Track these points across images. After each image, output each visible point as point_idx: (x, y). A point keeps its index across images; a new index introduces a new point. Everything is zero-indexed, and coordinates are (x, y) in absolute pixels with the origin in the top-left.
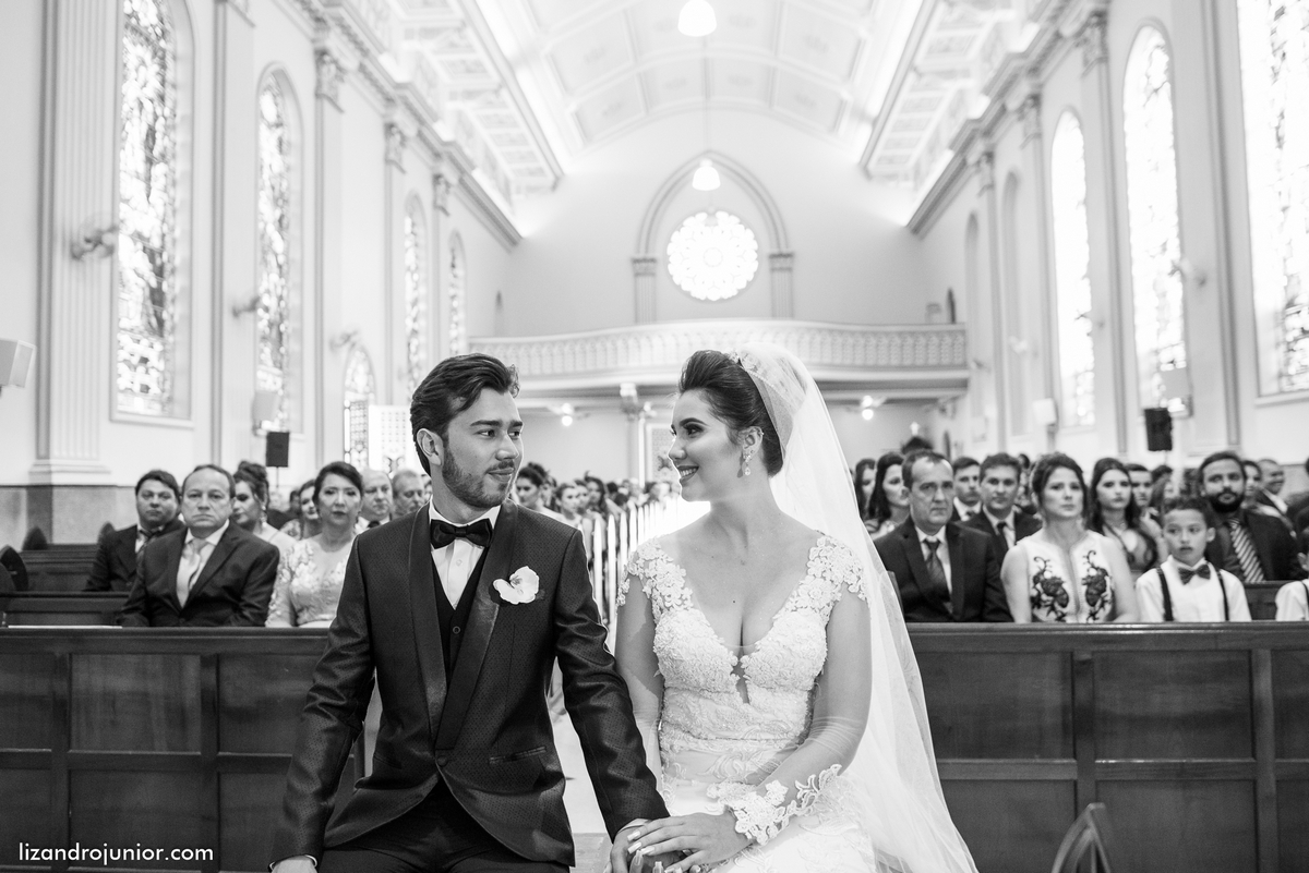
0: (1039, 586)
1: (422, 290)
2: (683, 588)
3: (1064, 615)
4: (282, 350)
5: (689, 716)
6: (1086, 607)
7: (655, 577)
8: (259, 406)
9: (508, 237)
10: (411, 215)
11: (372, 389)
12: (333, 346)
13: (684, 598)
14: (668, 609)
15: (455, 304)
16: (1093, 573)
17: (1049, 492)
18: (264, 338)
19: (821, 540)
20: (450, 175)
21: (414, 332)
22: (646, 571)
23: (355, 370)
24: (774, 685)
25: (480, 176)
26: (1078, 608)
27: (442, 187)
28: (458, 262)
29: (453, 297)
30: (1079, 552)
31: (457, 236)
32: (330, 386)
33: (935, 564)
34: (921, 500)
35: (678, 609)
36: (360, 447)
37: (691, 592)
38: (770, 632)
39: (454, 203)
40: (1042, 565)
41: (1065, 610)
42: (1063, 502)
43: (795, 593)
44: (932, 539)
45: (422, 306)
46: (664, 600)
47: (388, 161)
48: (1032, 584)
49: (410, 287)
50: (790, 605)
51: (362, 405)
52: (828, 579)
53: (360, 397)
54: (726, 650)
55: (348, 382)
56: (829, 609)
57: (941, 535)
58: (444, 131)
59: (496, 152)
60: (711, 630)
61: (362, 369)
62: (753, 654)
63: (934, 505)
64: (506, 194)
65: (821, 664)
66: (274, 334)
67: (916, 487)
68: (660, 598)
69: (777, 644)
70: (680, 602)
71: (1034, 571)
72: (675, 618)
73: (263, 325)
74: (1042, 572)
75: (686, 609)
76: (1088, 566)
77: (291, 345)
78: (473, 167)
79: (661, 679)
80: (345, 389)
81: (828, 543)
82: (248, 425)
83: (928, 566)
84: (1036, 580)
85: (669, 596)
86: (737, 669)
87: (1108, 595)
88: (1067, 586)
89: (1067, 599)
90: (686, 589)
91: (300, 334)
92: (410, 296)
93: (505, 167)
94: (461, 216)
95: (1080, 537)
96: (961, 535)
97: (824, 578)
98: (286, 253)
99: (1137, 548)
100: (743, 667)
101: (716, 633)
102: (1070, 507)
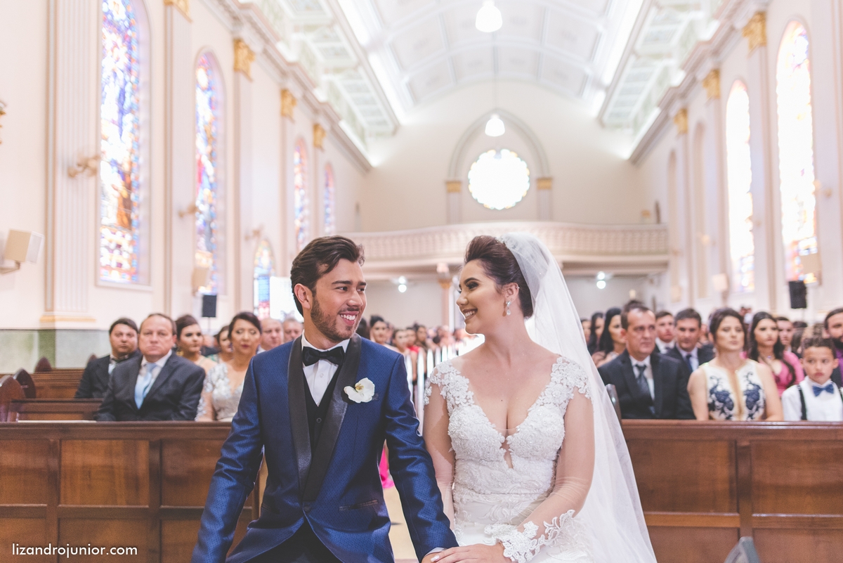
0: (713, 396)
1: (307, 201)
2: (467, 392)
3: (730, 416)
4: (213, 240)
5: (473, 478)
6: (746, 411)
7: (448, 384)
8: (197, 277)
9: (363, 166)
10: (299, 151)
11: (273, 266)
12: (247, 238)
13: (468, 398)
14: (458, 405)
15: (329, 210)
16: (751, 387)
17: (721, 333)
18: (201, 232)
19: (559, 359)
20: (325, 125)
21: (301, 230)
22: (443, 381)
23: (262, 254)
24: (530, 456)
25: (344, 125)
26: (740, 411)
27: (319, 133)
28: (331, 183)
29: (327, 206)
30: (741, 374)
31: (329, 167)
32: (245, 264)
33: (643, 381)
34: (634, 337)
35: (465, 405)
36: (264, 304)
37: (473, 394)
38: (526, 420)
39: (327, 143)
40: (715, 382)
41: (732, 412)
42: (730, 339)
43: (542, 394)
44: (641, 364)
45: (306, 212)
46: (455, 400)
47: (283, 115)
48: (709, 395)
49: (298, 199)
50: (539, 402)
51: (266, 277)
52: (565, 384)
53: (264, 271)
54: (497, 432)
55: (257, 261)
56: (565, 405)
57: (647, 361)
58: (321, 95)
59: (356, 109)
60: (487, 420)
61: (266, 253)
62: (515, 434)
63: (642, 341)
64: (362, 137)
65: (561, 441)
66: (207, 229)
67: (630, 329)
68: (452, 399)
69: (530, 427)
70: (465, 401)
71: (710, 386)
72: (462, 411)
73: (200, 223)
74: (715, 387)
75: (470, 405)
76: (747, 383)
77: (218, 237)
78: (340, 119)
79: (454, 454)
80: (255, 266)
81: (564, 361)
82: (189, 290)
83: (638, 382)
84: (712, 392)
85: (458, 397)
86: (504, 445)
87: (761, 402)
88: (733, 397)
89: (733, 405)
90: (470, 392)
91: (224, 230)
92: (298, 204)
93: (362, 120)
94: (331, 152)
95: (742, 364)
96: (661, 361)
97: (562, 384)
98: (215, 175)
99: (782, 373)
100: (508, 443)
101: (490, 421)
102: (735, 343)
